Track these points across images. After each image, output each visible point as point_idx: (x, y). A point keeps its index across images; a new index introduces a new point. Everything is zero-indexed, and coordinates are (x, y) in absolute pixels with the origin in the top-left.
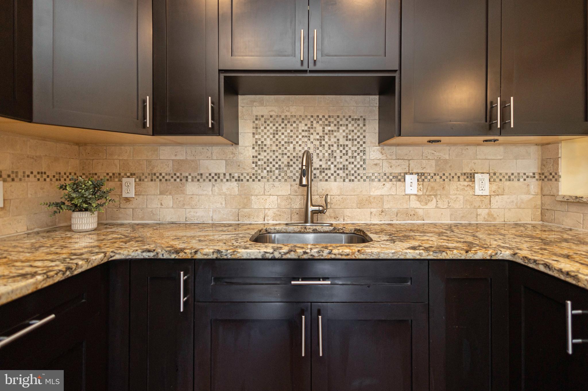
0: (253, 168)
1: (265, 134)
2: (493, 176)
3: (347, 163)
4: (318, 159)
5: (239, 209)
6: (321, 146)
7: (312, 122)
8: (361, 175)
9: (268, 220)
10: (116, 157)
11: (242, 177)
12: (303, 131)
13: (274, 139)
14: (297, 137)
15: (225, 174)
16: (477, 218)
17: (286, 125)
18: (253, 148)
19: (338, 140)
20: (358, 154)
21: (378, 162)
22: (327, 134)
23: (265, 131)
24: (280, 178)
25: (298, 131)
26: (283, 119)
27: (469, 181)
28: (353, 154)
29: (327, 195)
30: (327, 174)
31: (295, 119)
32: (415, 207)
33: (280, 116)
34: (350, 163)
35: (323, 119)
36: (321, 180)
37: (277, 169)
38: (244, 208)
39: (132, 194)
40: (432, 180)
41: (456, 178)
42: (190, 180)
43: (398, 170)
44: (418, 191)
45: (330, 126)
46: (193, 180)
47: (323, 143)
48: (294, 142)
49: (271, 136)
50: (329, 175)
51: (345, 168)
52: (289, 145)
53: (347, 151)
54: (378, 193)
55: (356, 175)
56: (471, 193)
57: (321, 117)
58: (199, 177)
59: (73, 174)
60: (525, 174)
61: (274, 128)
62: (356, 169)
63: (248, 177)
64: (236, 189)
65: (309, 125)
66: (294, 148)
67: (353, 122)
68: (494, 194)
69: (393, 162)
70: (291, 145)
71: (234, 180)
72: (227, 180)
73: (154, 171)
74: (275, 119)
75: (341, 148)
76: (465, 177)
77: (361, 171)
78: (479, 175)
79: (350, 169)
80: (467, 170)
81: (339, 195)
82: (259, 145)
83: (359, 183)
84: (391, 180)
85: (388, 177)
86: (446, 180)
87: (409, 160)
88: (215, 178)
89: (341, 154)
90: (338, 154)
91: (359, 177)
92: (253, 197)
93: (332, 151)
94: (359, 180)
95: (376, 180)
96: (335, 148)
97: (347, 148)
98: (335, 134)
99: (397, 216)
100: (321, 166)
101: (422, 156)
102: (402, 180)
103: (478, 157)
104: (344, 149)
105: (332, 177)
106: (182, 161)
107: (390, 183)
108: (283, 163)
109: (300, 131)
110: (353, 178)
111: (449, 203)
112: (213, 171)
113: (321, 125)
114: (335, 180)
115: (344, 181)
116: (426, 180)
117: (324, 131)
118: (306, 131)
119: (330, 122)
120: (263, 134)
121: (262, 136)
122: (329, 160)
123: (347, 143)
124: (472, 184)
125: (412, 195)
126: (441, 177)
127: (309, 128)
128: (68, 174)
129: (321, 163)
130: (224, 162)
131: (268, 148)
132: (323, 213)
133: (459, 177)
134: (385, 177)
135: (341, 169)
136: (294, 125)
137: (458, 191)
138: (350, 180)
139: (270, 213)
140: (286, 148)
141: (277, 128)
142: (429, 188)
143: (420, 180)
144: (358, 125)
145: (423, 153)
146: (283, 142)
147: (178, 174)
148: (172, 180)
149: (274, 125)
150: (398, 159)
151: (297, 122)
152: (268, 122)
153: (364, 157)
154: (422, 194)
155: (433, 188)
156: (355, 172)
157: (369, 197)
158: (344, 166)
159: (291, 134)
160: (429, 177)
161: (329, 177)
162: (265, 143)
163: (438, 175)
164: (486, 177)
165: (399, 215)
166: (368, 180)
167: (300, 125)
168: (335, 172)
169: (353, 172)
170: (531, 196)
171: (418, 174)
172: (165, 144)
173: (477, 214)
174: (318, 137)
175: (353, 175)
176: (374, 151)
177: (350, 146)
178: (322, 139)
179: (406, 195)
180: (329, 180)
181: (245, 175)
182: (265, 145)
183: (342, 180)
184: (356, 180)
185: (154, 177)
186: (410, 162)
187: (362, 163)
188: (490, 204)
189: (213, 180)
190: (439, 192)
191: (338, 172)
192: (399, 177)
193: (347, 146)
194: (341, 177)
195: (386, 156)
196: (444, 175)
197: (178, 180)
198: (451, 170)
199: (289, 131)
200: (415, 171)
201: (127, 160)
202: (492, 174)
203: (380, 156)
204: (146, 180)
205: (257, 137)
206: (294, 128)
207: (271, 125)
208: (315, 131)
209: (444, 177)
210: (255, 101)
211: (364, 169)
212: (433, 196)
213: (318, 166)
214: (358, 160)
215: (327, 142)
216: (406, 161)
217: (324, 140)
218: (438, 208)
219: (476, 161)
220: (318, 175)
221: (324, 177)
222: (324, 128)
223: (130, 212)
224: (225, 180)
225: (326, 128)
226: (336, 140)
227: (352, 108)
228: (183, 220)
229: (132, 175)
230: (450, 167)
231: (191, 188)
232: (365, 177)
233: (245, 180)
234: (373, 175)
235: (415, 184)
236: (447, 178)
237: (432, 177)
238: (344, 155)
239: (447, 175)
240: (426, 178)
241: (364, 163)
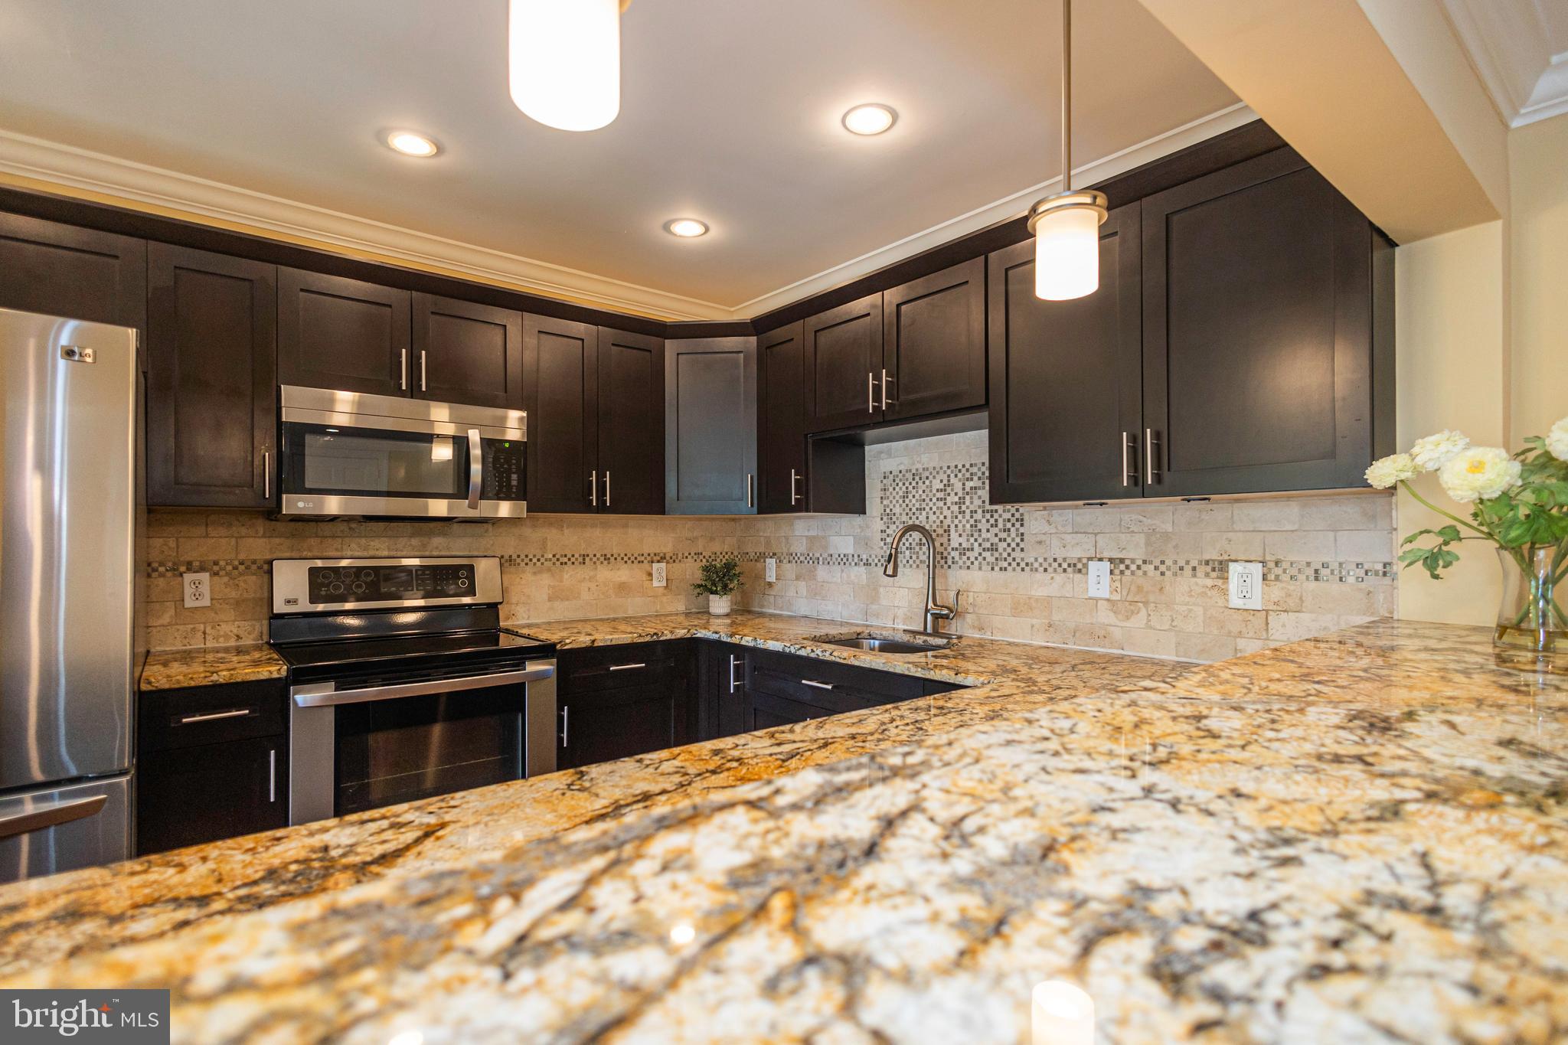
0: (882, 548)
1: (894, 498)
2: (1273, 569)
3: (996, 540)
4: (957, 534)
5: (867, 605)
6: (960, 513)
7: (949, 476)
8: (1018, 560)
9: (898, 624)
10: (761, 534)
11: (870, 561)
12: (938, 490)
13: (904, 505)
14: (931, 500)
15: (853, 556)
17: (917, 483)
18: (882, 519)
19: (984, 502)
20: (1013, 525)
21: (1043, 538)
22: (968, 493)
23: (894, 493)
24: (911, 562)
25: (931, 491)
26: (914, 474)
27: (1218, 578)
28: (1005, 525)
29: (960, 591)
30: (968, 558)
31: (927, 474)
32: (1106, 622)
33: (910, 471)
34: (1000, 540)
35: (964, 470)
36: (961, 567)
37: (907, 548)
38: (872, 603)
39: (773, 579)
40: (1140, 573)
41: (1188, 570)
42: (821, 563)
43: (1074, 554)
44: (1111, 593)
45: (972, 480)
46: (823, 563)
47: (964, 508)
48: (927, 509)
49: (901, 501)
50: (972, 559)
51: (993, 548)
52: (921, 514)
53: (996, 521)
54: (1040, 592)
55: (1010, 559)
56: (1221, 602)
57: (960, 467)
58: (829, 559)
59: (729, 554)
60: (1359, 565)
61: (904, 488)
62: (1009, 550)
63: (876, 561)
64: (864, 576)
65: (945, 482)
66: (927, 518)
68: (1275, 608)
69: (1068, 537)
70: (924, 513)
71: (862, 563)
72: (856, 564)
73: (791, 551)
74: (904, 476)
75: (988, 516)
76: (1209, 569)
77: (1017, 554)
78: (1239, 565)
79: (1000, 550)
80: (1213, 555)
81: (985, 593)
82: (888, 515)
83: (1014, 573)
84: (1065, 570)
85: (1060, 565)
86: (1167, 573)
87: (1096, 534)
88: (844, 560)
89: (989, 525)
90: (983, 525)
91: (1014, 564)
92: (881, 590)
93: (976, 521)
94: (1014, 570)
95: (1041, 569)
96: (979, 516)
97: (996, 516)
98: (979, 492)
99: (1074, 636)
100: (960, 544)
101: (1120, 525)
102: (1084, 571)
103: (1236, 527)
104: (992, 516)
105: (976, 563)
106: (814, 537)
107: (1063, 575)
108: (914, 540)
109: (934, 491)
110: (1005, 564)
111: (1173, 621)
112: (843, 551)
113: (960, 480)
114: (980, 569)
115: (993, 569)
116: (1128, 572)
117: (964, 489)
118: (941, 490)
119: (972, 474)
120: (891, 498)
121: (891, 502)
122: (972, 535)
124: (1223, 583)
125: (1101, 599)
126: (1156, 568)
127: (945, 485)
128: (724, 554)
129: (961, 540)
130: (852, 538)
131: (897, 519)
132: (948, 618)
133: (1194, 569)
134: (1055, 565)
135: (988, 549)
136: (927, 482)
137: (1191, 596)
138: (1001, 569)
139: (900, 613)
140: (917, 518)
141: (907, 488)
142: (1133, 588)
143: (1117, 572)
145: (1121, 520)
146: (914, 510)
147: (811, 555)
148: (806, 562)
149: (904, 484)
150: (1076, 533)
151: (931, 477)
152: (897, 481)
153: (1022, 530)
154: (1118, 598)
155: (1140, 589)
156: (1009, 555)
157: (1029, 598)
158: (992, 544)
159: (924, 497)
160: (1133, 567)
161: (972, 563)
162: (893, 511)
163: (1151, 563)
164: (1257, 569)
165: (1077, 635)
166: (1027, 569)
167: (934, 481)
168: (980, 554)
169: (1005, 555)
171: (1111, 560)
172: (799, 518)
173: (1236, 649)
174: (956, 499)
176: (1036, 519)
177: (1000, 511)
178: (961, 502)
179: (1090, 599)
180: (971, 566)
181: (873, 556)
182: (894, 514)
183: (989, 568)
184: (1010, 568)
185: (792, 557)
186: (1099, 537)
187: (1018, 540)
188: (1267, 630)
189: (842, 563)
190: (1151, 598)
191: (984, 554)
192: (1080, 566)
194: (988, 563)
195: (1056, 527)
196: (1163, 562)
197: (811, 562)
198: (1178, 553)
199: (921, 492)
200: (1106, 555)
201: (769, 537)
202: (1271, 565)
203: (1047, 528)
204: (785, 561)
205: (885, 502)
206: (927, 487)
207: (901, 484)
208: (952, 490)
209: (1162, 568)
210: (882, 452)
211: (1022, 550)
212: (1140, 605)
213: (957, 546)
214: (1013, 534)
215: (968, 508)
216: (1090, 536)
217: (964, 503)
218: (1151, 628)
219: (1231, 535)
220: (957, 558)
221: (964, 563)
222: (964, 484)
223: (772, 599)
224: (853, 564)
225: (967, 483)
226: (980, 503)
228: (815, 615)
229: (774, 554)
230: (1176, 547)
231: (822, 572)
232: (1023, 565)
233: (873, 564)
234: (1036, 560)
235: (1106, 578)
236: (1168, 569)
237: (1139, 567)
238: (992, 526)
239: (1169, 562)
240: (1127, 567)
241: (1022, 540)
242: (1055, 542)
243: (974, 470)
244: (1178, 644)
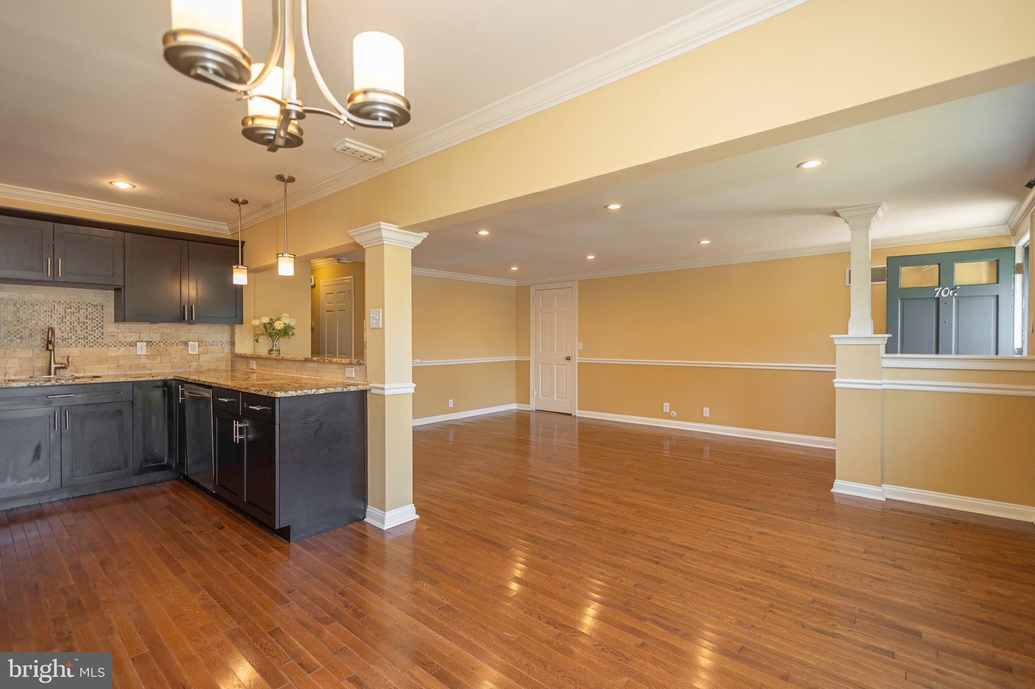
2: (200, 343)
3: (87, 334)
4: (60, 332)
6: (63, 322)
7: (54, 305)
8: (100, 343)
12: (45, 311)
14: (40, 315)
16: (190, 367)
19: (79, 319)
20: (97, 329)
21: (114, 334)
22: (68, 314)
24: (21, 345)
27: (184, 346)
28: (92, 328)
29: (69, 356)
30: (68, 342)
32: (145, 362)
35: (65, 304)
36: (63, 346)
37: (18, 338)
40: (158, 345)
41: (175, 344)
43: (131, 339)
44: (147, 352)
45: (71, 308)
47: (64, 320)
48: (37, 319)
50: (71, 342)
51: (85, 338)
53: (87, 327)
54: (114, 354)
56: (186, 353)
57: (62, 302)
60: (221, 342)
65: (51, 308)
67: (93, 307)
68: (201, 353)
69: (127, 334)
75: (82, 325)
76: (182, 343)
77: (99, 340)
78: (191, 343)
79: (89, 338)
80: (183, 339)
81: (80, 356)
83: (98, 348)
84: (125, 346)
85: (123, 344)
86: (168, 345)
87: (140, 333)
89: (82, 329)
90: (78, 328)
91: (98, 344)
93: (74, 326)
94: (98, 346)
95: (113, 346)
96: (76, 324)
97: (86, 325)
98: (76, 314)
99: (130, 369)
100: (63, 336)
102: (134, 345)
103: (190, 332)
104: (84, 325)
105: (74, 344)
109: (42, 311)
110: (92, 344)
111: (170, 359)
113: (62, 308)
114: (77, 347)
116: (153, 346)
117: (65, 312)
118: (48, 311)
119: (71, 306)
122: (71, 332)
123: (87, 321)
124: (187, 348)
125: (142, 355)
126: (164, 344)
129: (63, 334)
132: (65, 368)
133: (177, 343)
134: (120, 344)
135: (82, 339)
136: (36, 307)
137: (176, 352)
138: (90, 346)
139: (12, 370)
140: (28, 323)
141: (18, 308)
142: (156, 350)
143: (148, 345)
144: (97, 309)
145: (150, 329)
146: (25, 319)
150: (131, 332)
151: (39, 305)
153: (102, 331)
154: (150, 354)
155: (158, 351)
156: (95, 341)
157: (107, 357)
158: (84, 336)
159: (34, 313)
160: (155, 344)
161: (71, 344)
163: (162, 342)
164: (196, 343)
166: (105, 346)
167: (42, 307)
168: (76, 340)
169: (92, 341)
170: (225, 354)
171: (146, 342)
174: (60, 316)
175: (92, 342)
176: (111, 327)
177: (90, 323)
178: (64, 317)
179: (137, 355)
180: (70, 346)
183: (82, 346)
184: (95, 346)
186: (141, 334)
187: (100, 335)
188: (199, 359)
190: (163, 353)
191: (79, 340)
192: (132, 344)
193: (87, 323)
194: (82, 344)
195: (121, 330)
196: (166, 342)
198: (172, 339)
199: (30, 311)
200: (145, 340)
203: (116, 330)
208: (57, 312)
209: (166, 344)
211: (102, 339)
212: (158, 356)
214: (97, 332)
215: (68, 320)
216: (137, 334)
218: (162, 362)
219: (189, 334)
221: (65, 344)
222: (65, 310)
225: (67, 310)
226: (76, 319)
227: (91, 297)
230: (171, 337)
232: (103, 344)
234: (110, 342)
235: (145, 348)
236: (168, 344)
237: (157, 344)
238: (84, 329)
239: (168, 342)
240: (153, 344)
241: (103, 335)
242: (120, 335)
243: (72, 304)
244: (172, 367)
